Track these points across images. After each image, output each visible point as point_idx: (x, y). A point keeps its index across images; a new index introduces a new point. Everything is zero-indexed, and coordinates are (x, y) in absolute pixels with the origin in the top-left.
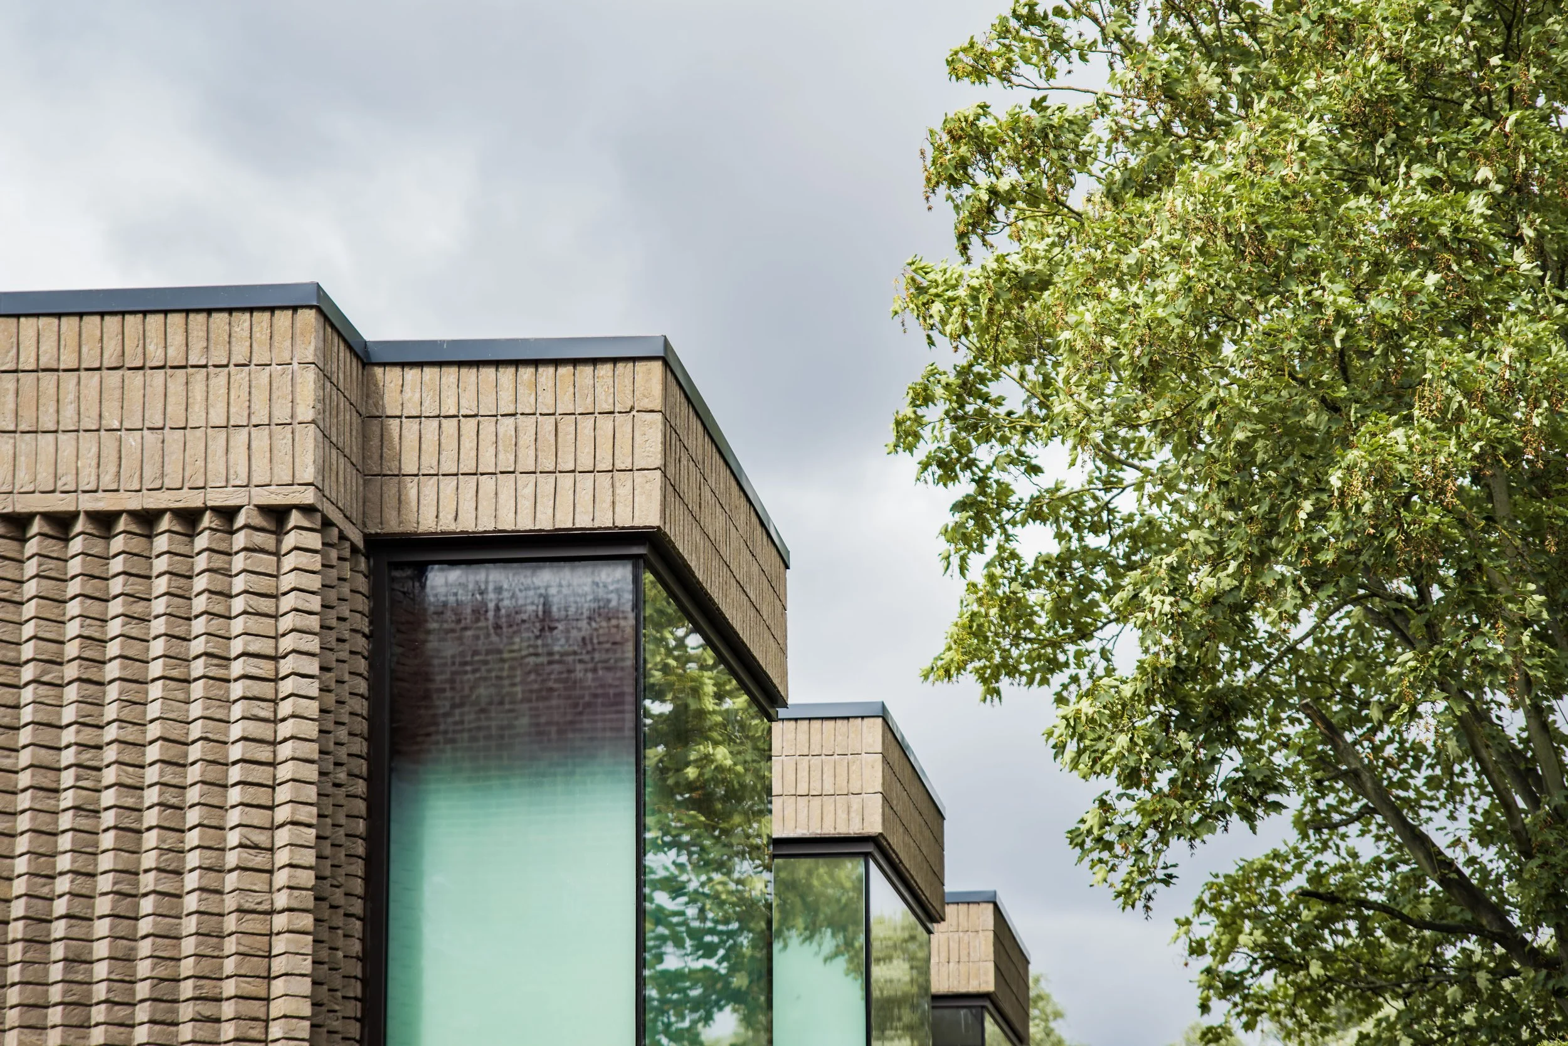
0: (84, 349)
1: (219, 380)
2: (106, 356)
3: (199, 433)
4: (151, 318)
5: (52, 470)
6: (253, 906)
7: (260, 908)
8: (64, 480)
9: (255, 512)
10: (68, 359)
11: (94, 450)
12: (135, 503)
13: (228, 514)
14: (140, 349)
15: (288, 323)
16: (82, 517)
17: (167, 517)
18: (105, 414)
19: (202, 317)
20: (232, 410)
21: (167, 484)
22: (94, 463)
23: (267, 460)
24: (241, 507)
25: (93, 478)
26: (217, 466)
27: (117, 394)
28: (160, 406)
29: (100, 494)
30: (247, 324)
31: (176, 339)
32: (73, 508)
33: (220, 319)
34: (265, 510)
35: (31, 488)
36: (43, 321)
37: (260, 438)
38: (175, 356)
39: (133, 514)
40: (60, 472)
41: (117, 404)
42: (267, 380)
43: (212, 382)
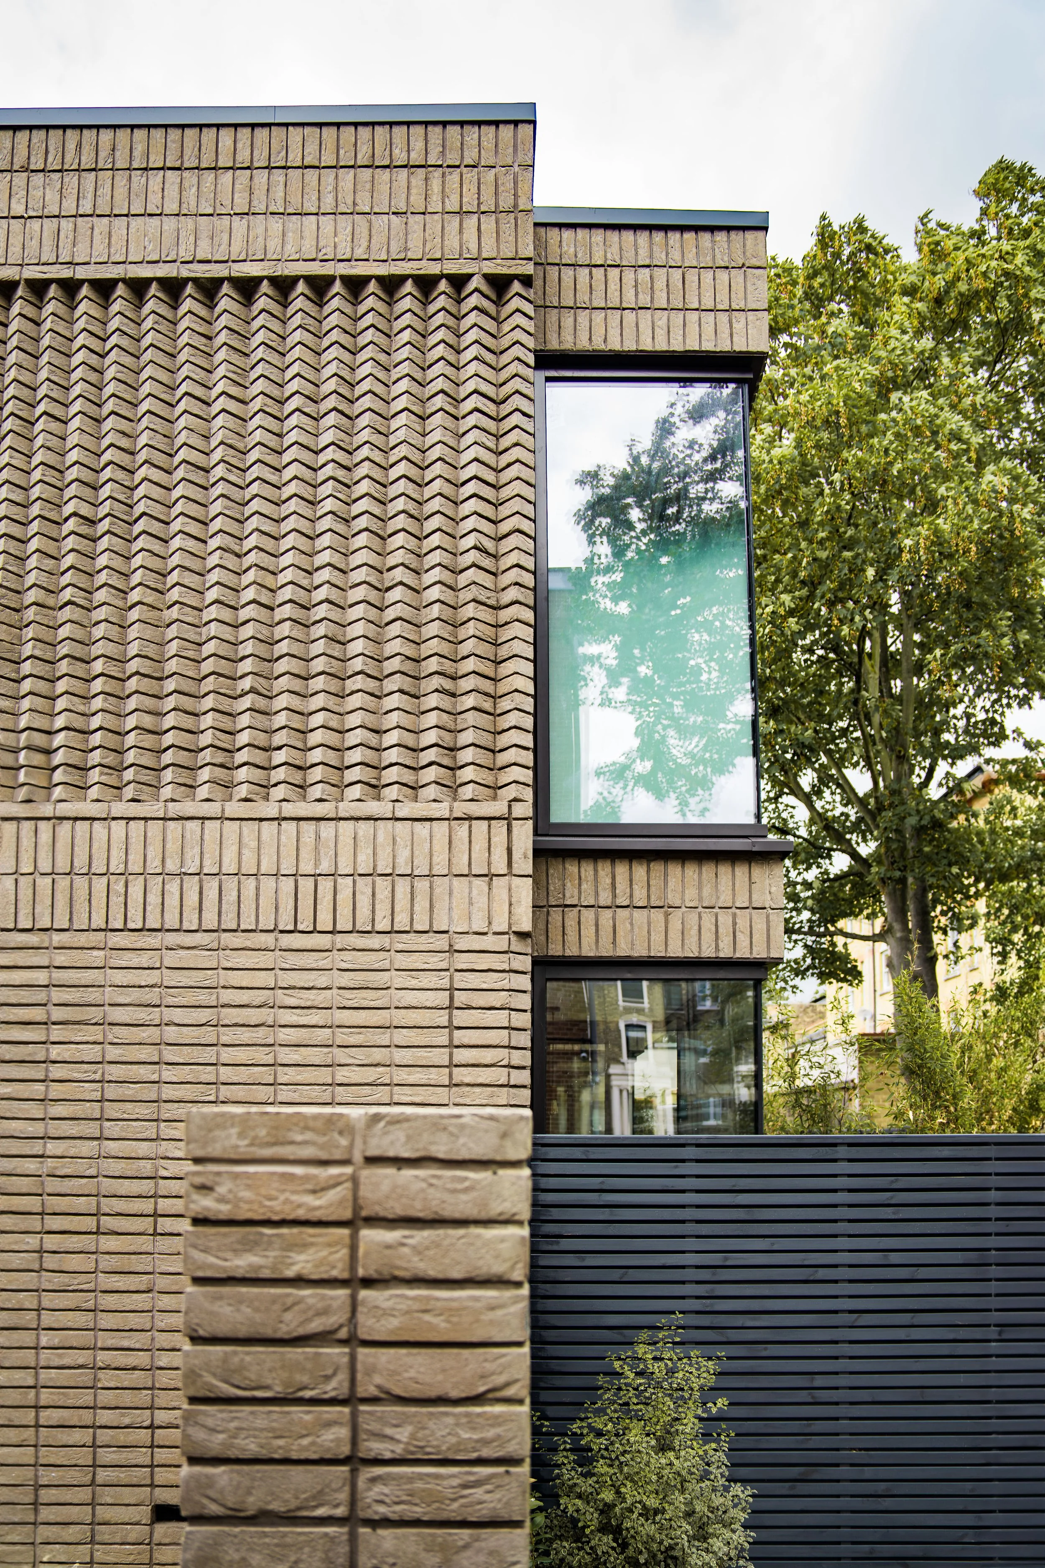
0: (342, 152)
1: (455, 176)
2: (359, 157)
3: (436, 217)
4: (396, 129)
5: (314, 243)
6: (484, 599)
7: (489, 602)
8: (324, 251)
9: (483, 281)
10: (328, 159)
11: (349, 228)
12: (382, 270)
13: (459, 282)
14: (387, 152)
15: (511, 134)
16: (338, 283)
17: (410, 282)
18: (358, 201)
19: (438, 129)
20: (465, 200)
21: (410, 255)
22: (349, 239)
23: (494, 240)
24: (473, 275)
25: (349, 250)
26: (452, 242)
27: (368, 186)
28: (404, 196)
29: (353, 263)
30: (476, 136)
31: (418, 145)
32: (331, 273)
33: (453, 131)
34: (490, 279)
35: (297, 257)
36: (307, 130)
37: (488, 223)
38: (416, 157)
39: (380, 279)
40: (321, 244)
41: (369, 195)
42: (493, 178)
43: (448, 178)
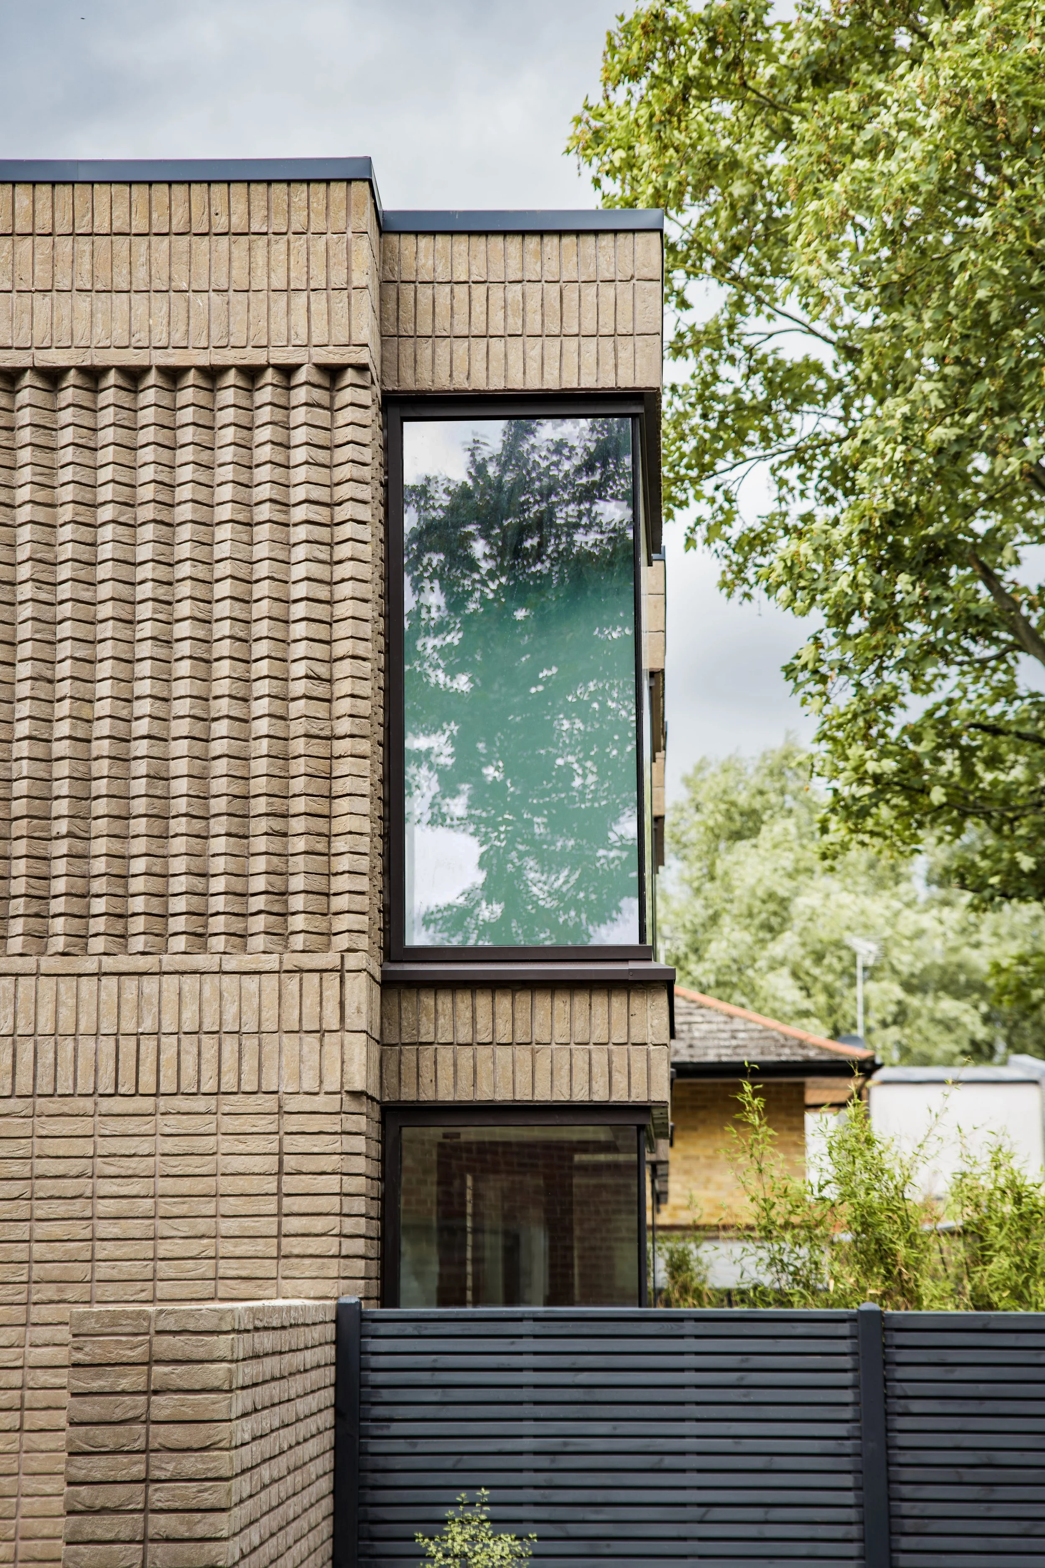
0: (155, 216)
1: (280, 246)
2: (174, 222)
3: (261, 295)
4: (215, 188)
5: (126, 327)
6: (316, 732)
8: (137, 336)
9: (314, 371)
10: (140, 225)
11: (165, 309)
12: (203, 359)
13: (287, 371)
14: (206, 217)
15: (343, 194)
16: (154, 371)
17: (233, 372)
18: (175, 276)
19: (262, 188)
20: (292, 275)
21: (233, 341)
22: (165, 322)
23: (325, 322)
24: (301, 365)
25: (165, 335)
26: (279, 326)
27: (185, 257)
28: (225, 269)
29: (170, 351)
30: (305, 195)
31: (239, 207)
32: (146, 363)
33: (279, 190)
34: (322, 368)
35: (107, 343)
36: (115, 188)
37: (319, 302)
38: (238, 223)
39: (200, 369)
40: (134, 329)
41: (185, 268)
42: (323, 247)
43: (274, 247)
